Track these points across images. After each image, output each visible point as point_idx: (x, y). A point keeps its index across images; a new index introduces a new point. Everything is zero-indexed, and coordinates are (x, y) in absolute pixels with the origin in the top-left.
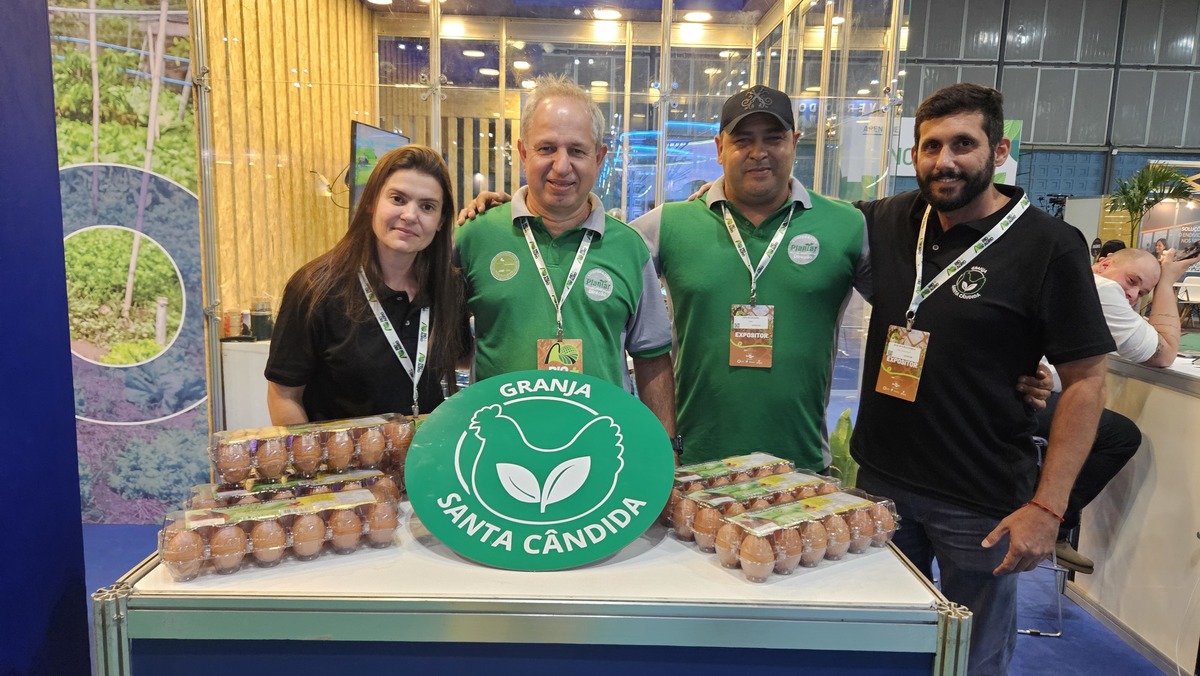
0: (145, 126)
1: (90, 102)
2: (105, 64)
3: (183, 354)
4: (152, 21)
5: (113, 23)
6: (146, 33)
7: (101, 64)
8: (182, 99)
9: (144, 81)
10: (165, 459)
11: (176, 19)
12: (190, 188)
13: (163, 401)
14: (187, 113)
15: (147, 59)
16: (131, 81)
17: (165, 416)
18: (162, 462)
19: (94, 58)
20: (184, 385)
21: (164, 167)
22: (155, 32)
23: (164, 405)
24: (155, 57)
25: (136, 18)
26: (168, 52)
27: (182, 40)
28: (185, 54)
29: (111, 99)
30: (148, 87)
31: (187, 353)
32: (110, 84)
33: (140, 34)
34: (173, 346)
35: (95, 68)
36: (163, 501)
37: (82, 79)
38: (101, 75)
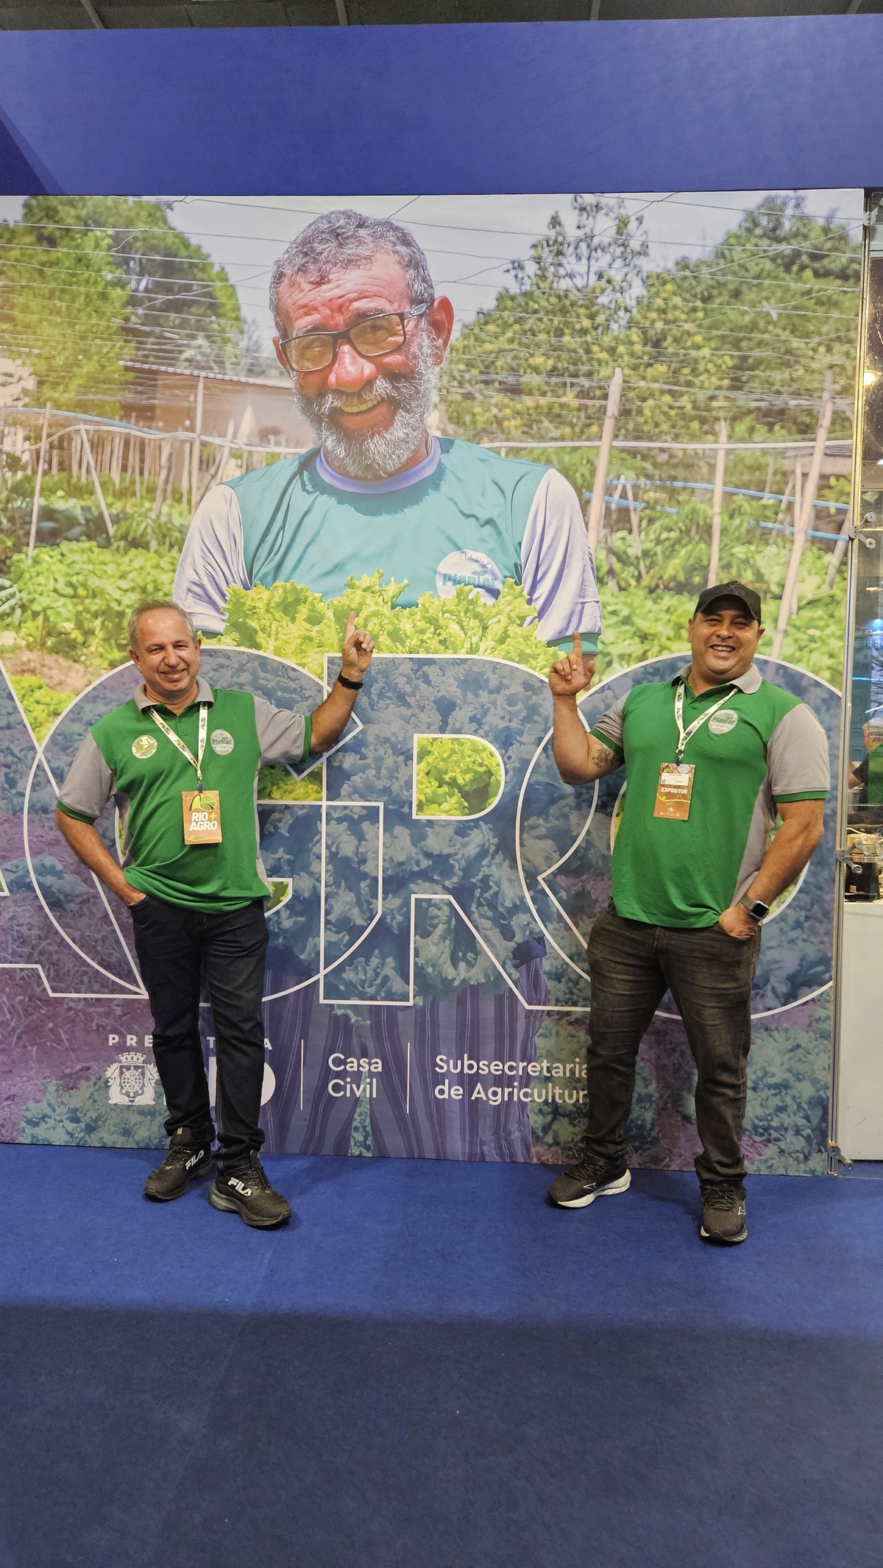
0: (780, 598)
1: (706, 568)
2: (731, 517)
3: (802, 919)
4: (804, 456)
5: (748, 461)
6: (793, 472)
7: (726, 517)
8: (833, 559)
9: (784, 537)
10: (766, 1073)
11: (836, 452)
12: (832, 681)
13: (769, 987)
14: (838, 579)
15: (790, 506)
16: (765, 537)
17: (769, 1009)
18: (761, 1079)
19: (717, 509)
20: (800, 965)
21: (798, 654)
22: (806, 470)
23: (769, 993)
24: (802, 504)
25: (782, 453)
26: (820, 496)
27: (842, 479)
28: (844, 498)
29: (735, 563)
30: (788, 546)
31: (807, 918)
32: (735, 543)
33: (784, 474)
34: (789, 906)
35: (717, 522)
36: (758, 1139)
37: (697, 538)
38: (724, 531)
